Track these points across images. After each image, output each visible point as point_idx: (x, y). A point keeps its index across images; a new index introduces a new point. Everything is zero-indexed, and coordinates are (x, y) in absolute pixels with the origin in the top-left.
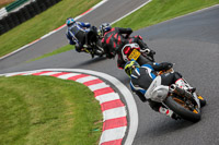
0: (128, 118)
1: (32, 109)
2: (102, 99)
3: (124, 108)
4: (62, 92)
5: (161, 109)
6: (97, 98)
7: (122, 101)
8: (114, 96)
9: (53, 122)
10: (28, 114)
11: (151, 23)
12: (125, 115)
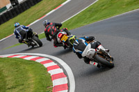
0: (68, 85)
1: (7, 79)
2: (52, 72)
3: (66, 78)
4: (27, 68)
5: (91, 62)
6: (49, 72)
7: (65, 74)
8: (60, 71)
9: (21, 87)
10: (5, 82)
11: (83, 24)
12: (67, 82)
